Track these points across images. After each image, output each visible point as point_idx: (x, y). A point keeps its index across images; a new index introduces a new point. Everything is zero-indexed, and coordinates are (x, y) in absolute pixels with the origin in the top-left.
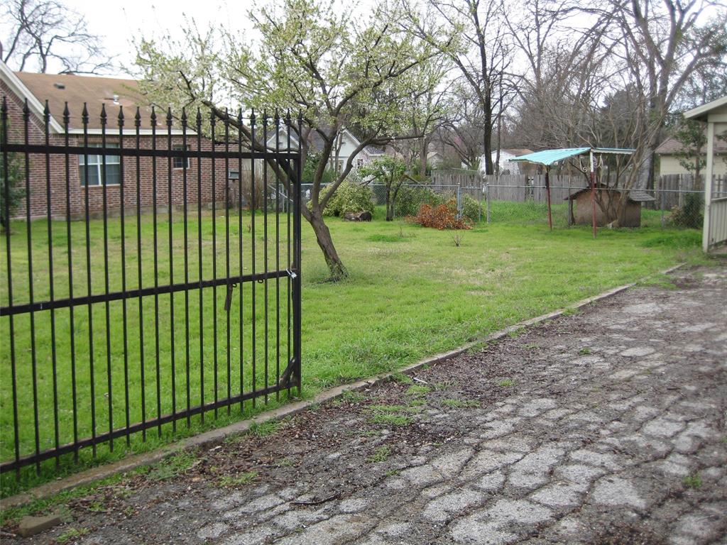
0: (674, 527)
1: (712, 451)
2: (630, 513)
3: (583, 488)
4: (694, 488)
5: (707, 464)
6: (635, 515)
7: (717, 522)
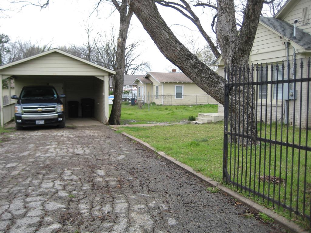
0: (79, 209)
1: (69, 187)
2: (63, 209)
3: (41, 208)
4: (74, 197)
5: (71, 191)
6: (65, 209)
7: (88, 203)
